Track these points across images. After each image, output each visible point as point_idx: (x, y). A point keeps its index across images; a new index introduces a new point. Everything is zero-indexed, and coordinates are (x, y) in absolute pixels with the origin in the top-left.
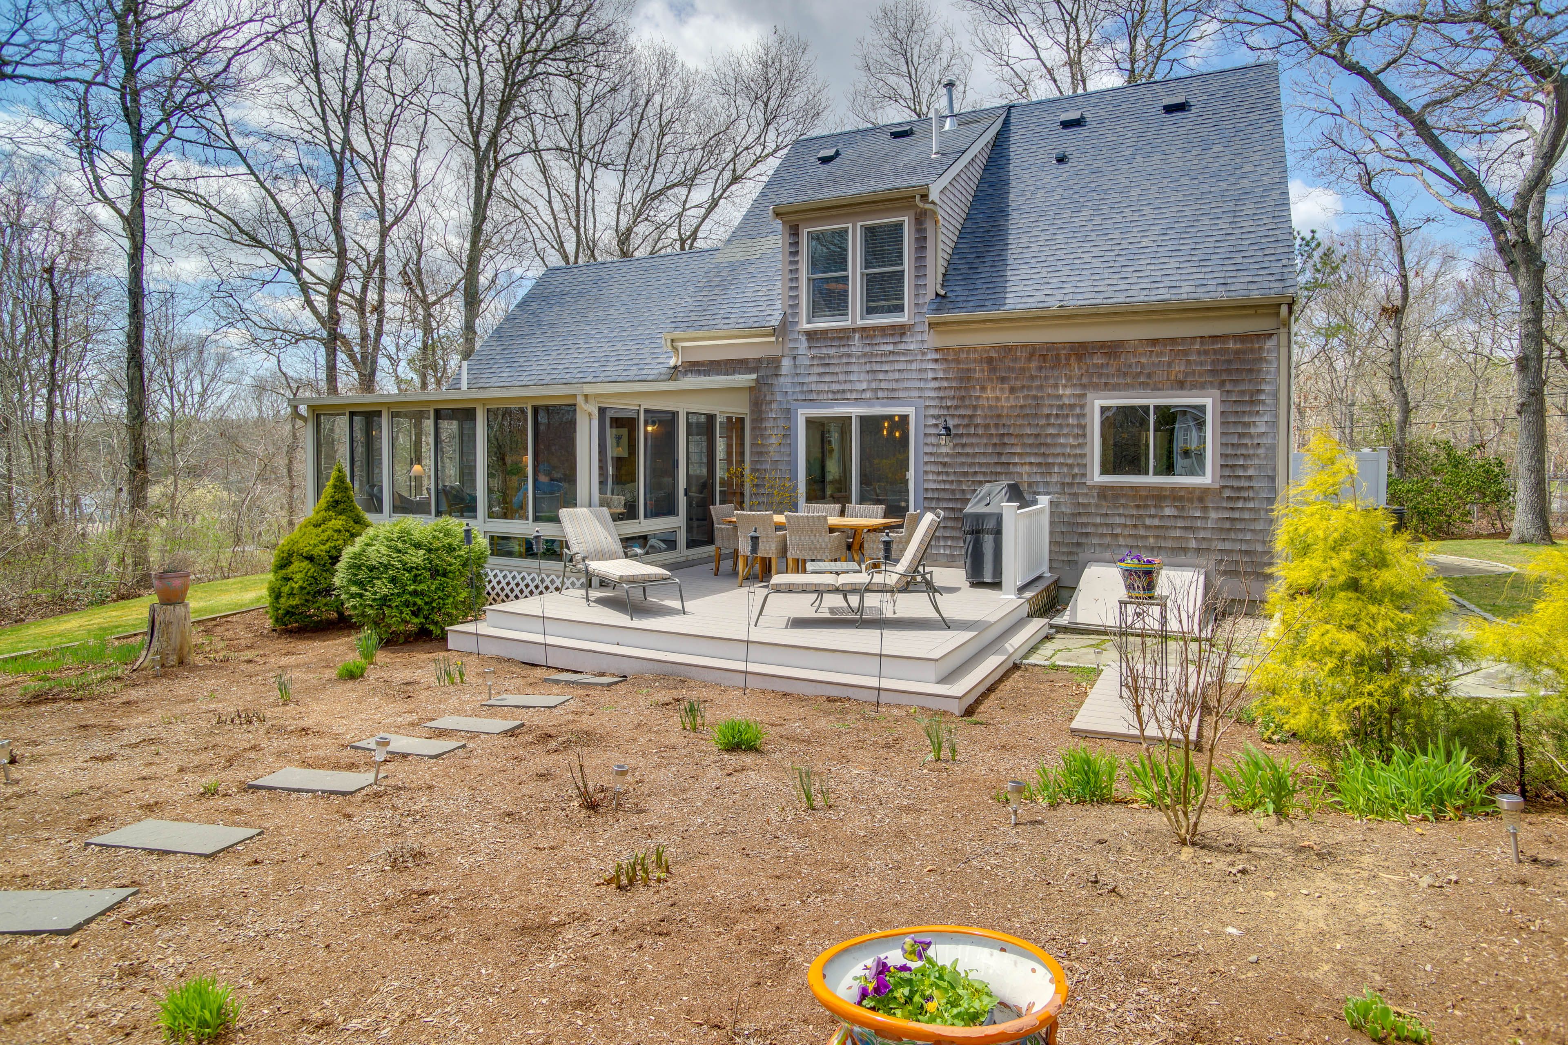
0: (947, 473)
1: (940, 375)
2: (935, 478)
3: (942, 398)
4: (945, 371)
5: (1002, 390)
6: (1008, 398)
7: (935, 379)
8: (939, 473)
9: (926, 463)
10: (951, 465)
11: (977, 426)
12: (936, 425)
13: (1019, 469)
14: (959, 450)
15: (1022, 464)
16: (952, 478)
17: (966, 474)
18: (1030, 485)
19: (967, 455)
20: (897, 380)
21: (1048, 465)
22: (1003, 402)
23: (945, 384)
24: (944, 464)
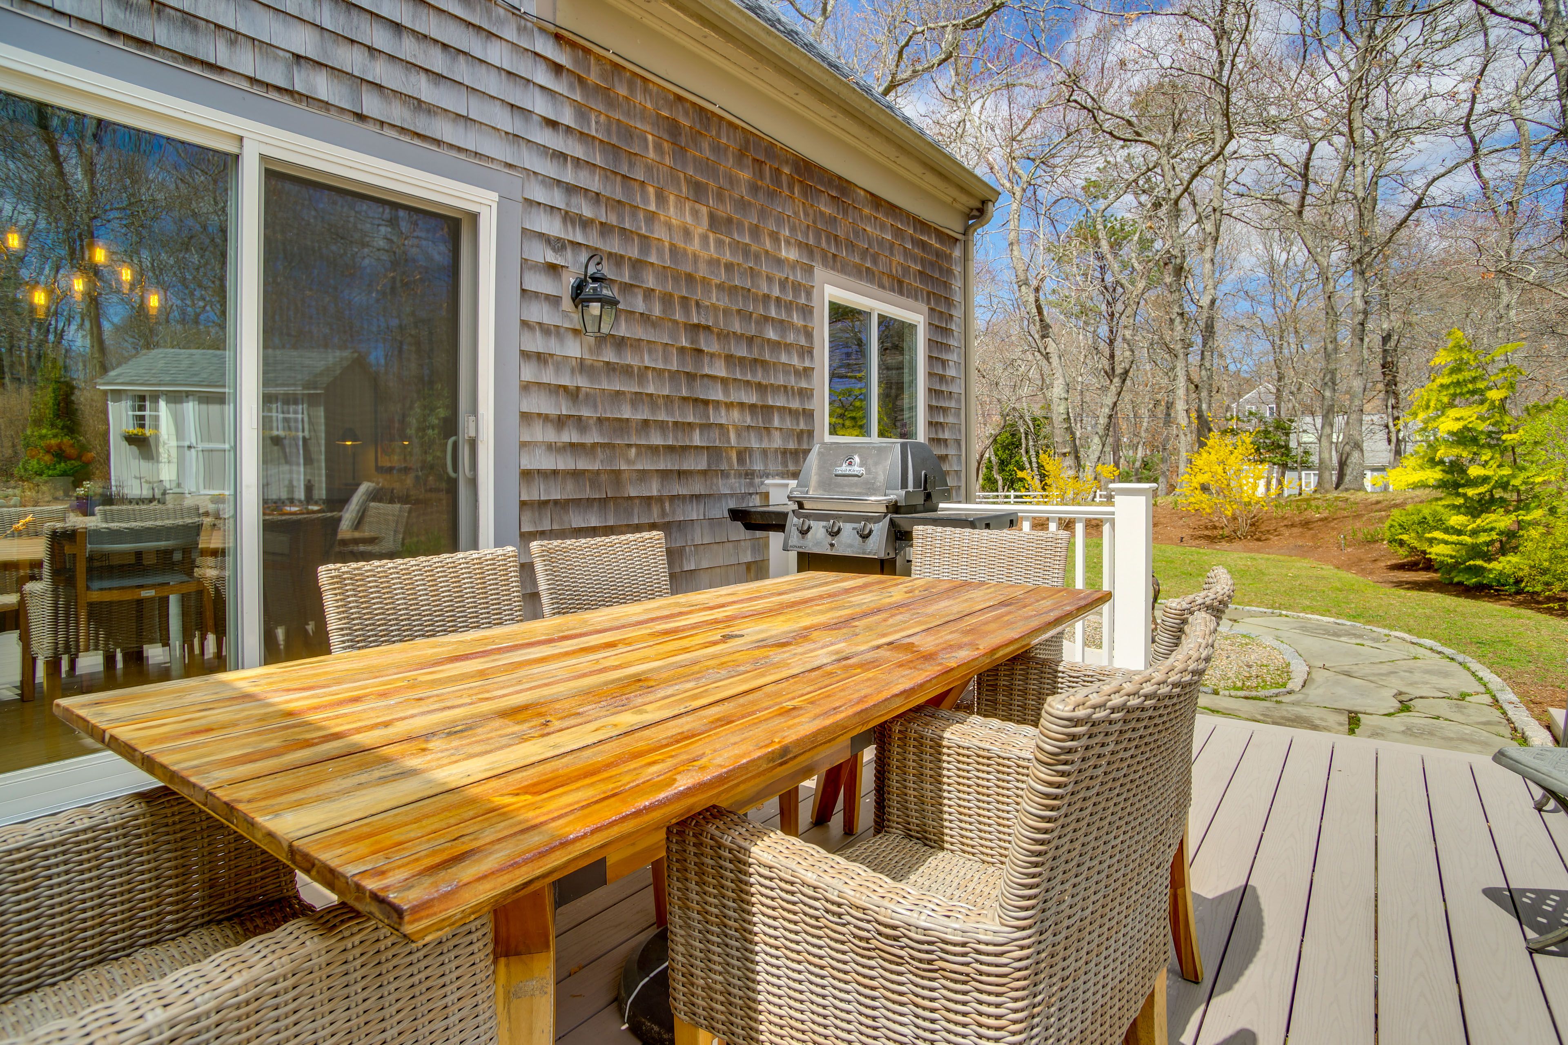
0: (580, 422)
1: (567, 118)
2: (550, 435)
3: (571, 189)
4: (581, 111)
5: (695, 213)
6: (705, 238)
7: (552, 124)
8: (560, 422)
9: (526, 387)
10: (590, 399)
11: (648, 293)
12: (553, 269)
13: (722, 417)
14: (609, 355)
15: (729, 406)
16: (593, 437)
17: (622, 425)
18: (742, 455)
19: (626, 371)
20: (437, 77)
21: (768, 410)
22: (696, 245)
23: (576, 149)
24: (573, 394)
